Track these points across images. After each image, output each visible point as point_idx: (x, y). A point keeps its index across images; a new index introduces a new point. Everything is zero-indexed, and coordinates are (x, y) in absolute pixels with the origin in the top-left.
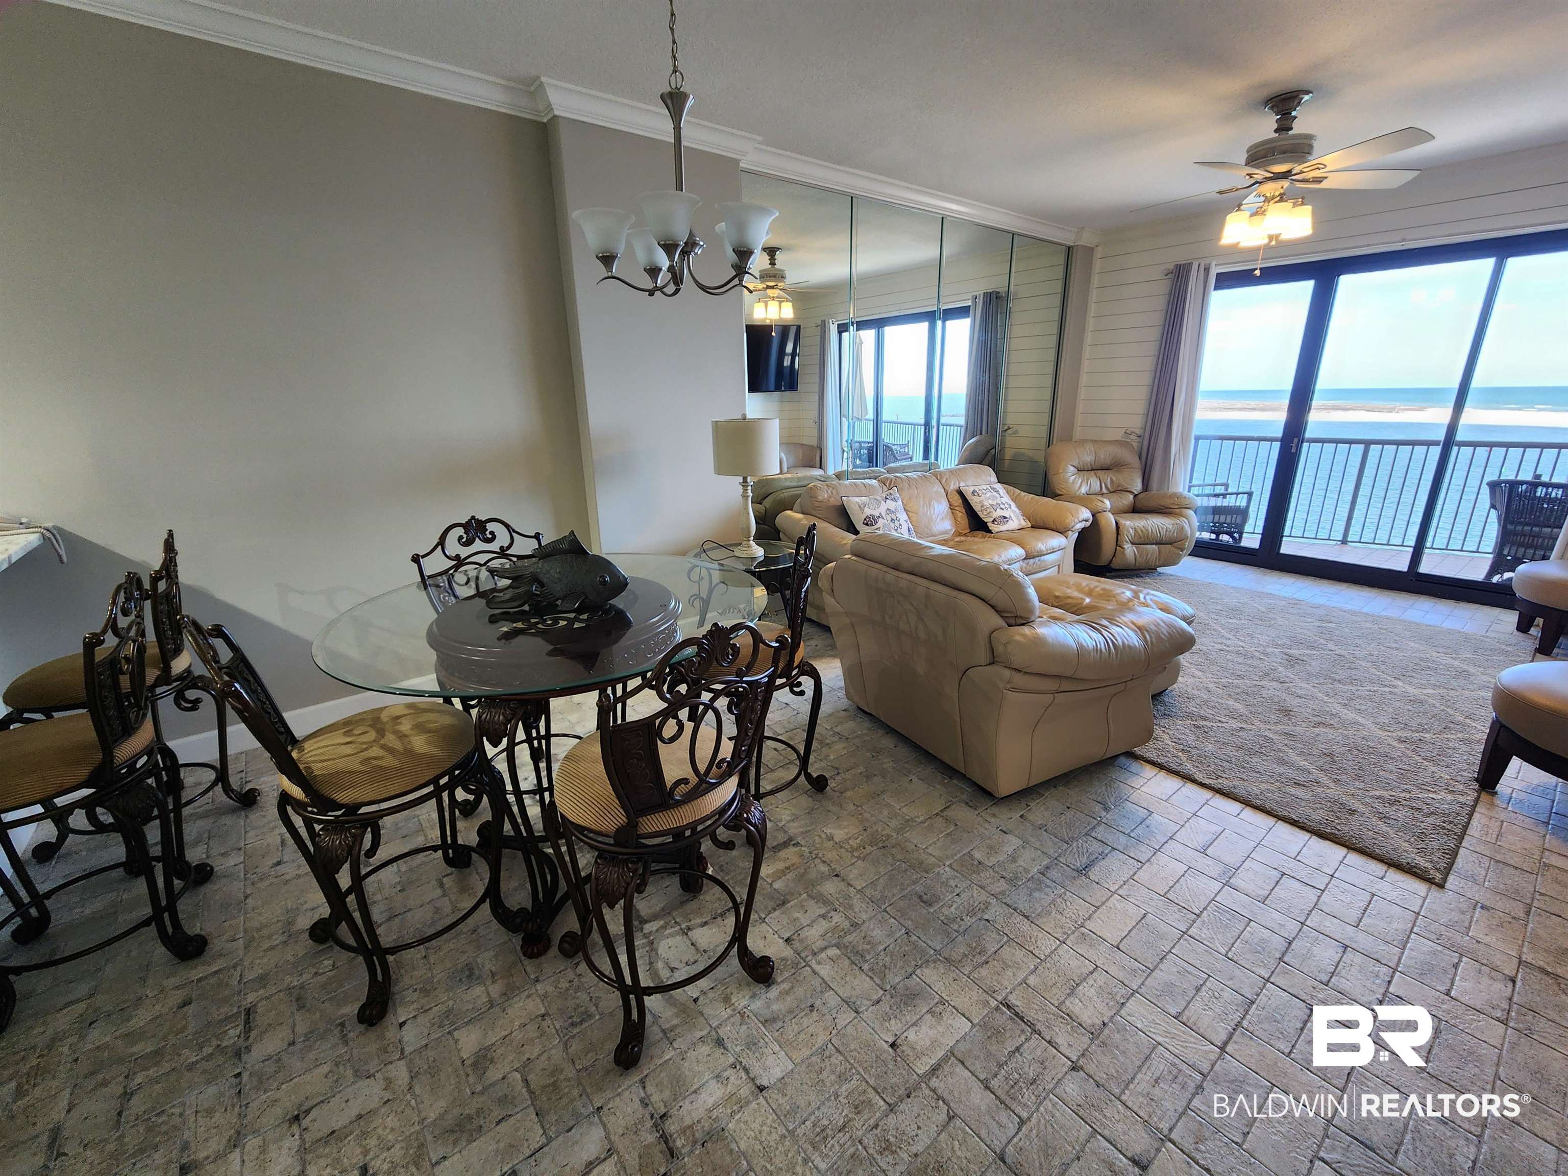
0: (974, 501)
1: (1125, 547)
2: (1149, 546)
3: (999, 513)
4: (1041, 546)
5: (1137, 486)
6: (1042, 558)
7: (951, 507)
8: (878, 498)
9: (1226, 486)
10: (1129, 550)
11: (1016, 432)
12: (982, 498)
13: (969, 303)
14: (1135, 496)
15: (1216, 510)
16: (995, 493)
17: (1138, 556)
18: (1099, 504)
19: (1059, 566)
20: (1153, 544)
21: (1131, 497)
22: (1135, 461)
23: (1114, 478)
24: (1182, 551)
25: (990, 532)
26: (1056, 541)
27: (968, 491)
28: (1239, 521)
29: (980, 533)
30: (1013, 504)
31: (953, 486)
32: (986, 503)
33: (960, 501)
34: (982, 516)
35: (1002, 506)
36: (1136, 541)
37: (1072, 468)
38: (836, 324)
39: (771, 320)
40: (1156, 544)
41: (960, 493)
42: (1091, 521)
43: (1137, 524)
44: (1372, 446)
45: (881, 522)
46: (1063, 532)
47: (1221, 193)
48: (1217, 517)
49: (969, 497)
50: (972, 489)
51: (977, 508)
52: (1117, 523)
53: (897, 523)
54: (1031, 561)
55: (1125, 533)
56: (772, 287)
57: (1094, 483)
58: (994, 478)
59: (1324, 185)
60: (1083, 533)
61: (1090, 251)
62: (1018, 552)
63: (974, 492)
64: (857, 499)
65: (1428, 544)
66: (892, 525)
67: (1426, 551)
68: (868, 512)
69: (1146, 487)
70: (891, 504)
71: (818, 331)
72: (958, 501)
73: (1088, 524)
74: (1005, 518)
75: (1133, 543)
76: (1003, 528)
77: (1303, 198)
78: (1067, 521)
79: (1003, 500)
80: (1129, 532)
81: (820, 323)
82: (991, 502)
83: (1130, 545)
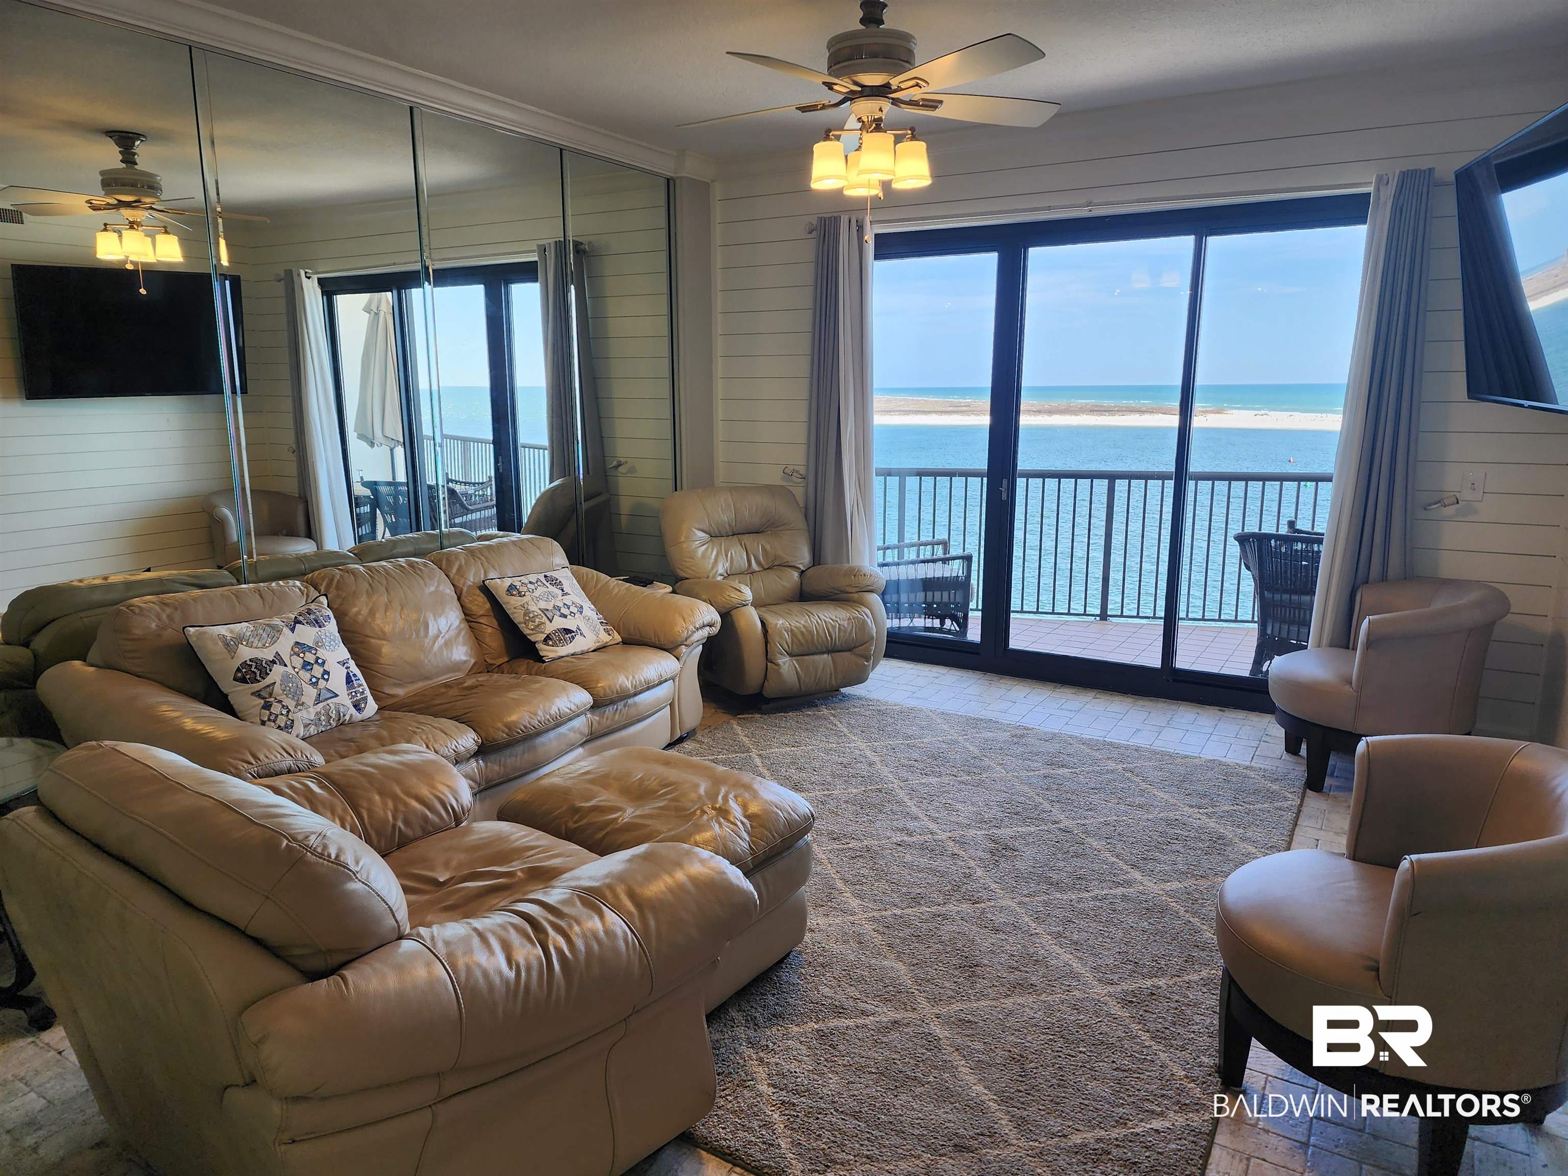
0: (512, 605)
1: (780, 662)
2: (816, 657)
3: (559, 623)
4: (624, 681)
5: (804, 557)
6: (630, 701)
7: (468, 616)
8: (277, 621)
9: (945, 544)
10: (786, 665)
11: (632, 470)
12: (527, 598)
13: (534, 258)
14: (803, 572)
15: (929, 584)
16: (552, 589)
17: (803, 675)
18: (734, 595)
19: (672, 705)
20: (823, 653)
21: (796, 575)
22: (796, 518)
23: (768, 547)
24: (868, 660)
25: (540, 659)
26: (663, 664)
27: (500, 586)
28: (959, 599)
29: (523, 664)
30: (587, 605)
31: (472, 577)
32: (533, 608)
33: (488, 605)
34: (526, 632)
35: (564, 611)
36: (796, 650)
37: (701, 534)
38: (315, 278)
39: (134, 263)
40: (828, 652)
41: (485, 590)
42: (719, 625)
43: (794, 623)
44: (1118, 482)
45: (276, 674)
46: (670, 647)
47: (804, 109)
48: (930, 594)
49: (503, 597)
50: (508, 582)
51: (518, 617)
52: (762, 622)
53: (318, 671)
54: (609, 710)
55: (777, 639)
56: (128, 205)
57: (737, 555)
58: (560, 557)
59: (938, 113)
60: (710, 645)
61: (703, 188)
62: (581, 697)
63: (511, 589)
64: (222, 630)
65: (1182, 614)
66: (305, 675)
67: (1181, 623)
68: (246, 653)
69: (817, 558)
70: (306, 634)
71: (281, 288)
72: (481, 605)
73: (715, 630)
74: (568, 631)
75: (791, 655)
76: (563, 651)
77: (913, 129)
78: (678, 629)
79: (567, 600)
80: (782, 636)
81: (282, 273)
82: (543, 605)
83: (788, 658)
